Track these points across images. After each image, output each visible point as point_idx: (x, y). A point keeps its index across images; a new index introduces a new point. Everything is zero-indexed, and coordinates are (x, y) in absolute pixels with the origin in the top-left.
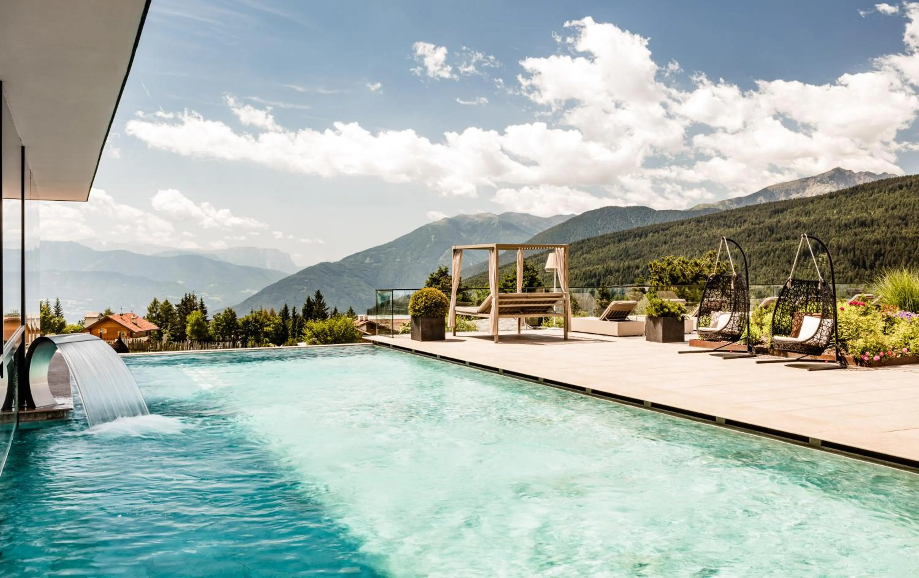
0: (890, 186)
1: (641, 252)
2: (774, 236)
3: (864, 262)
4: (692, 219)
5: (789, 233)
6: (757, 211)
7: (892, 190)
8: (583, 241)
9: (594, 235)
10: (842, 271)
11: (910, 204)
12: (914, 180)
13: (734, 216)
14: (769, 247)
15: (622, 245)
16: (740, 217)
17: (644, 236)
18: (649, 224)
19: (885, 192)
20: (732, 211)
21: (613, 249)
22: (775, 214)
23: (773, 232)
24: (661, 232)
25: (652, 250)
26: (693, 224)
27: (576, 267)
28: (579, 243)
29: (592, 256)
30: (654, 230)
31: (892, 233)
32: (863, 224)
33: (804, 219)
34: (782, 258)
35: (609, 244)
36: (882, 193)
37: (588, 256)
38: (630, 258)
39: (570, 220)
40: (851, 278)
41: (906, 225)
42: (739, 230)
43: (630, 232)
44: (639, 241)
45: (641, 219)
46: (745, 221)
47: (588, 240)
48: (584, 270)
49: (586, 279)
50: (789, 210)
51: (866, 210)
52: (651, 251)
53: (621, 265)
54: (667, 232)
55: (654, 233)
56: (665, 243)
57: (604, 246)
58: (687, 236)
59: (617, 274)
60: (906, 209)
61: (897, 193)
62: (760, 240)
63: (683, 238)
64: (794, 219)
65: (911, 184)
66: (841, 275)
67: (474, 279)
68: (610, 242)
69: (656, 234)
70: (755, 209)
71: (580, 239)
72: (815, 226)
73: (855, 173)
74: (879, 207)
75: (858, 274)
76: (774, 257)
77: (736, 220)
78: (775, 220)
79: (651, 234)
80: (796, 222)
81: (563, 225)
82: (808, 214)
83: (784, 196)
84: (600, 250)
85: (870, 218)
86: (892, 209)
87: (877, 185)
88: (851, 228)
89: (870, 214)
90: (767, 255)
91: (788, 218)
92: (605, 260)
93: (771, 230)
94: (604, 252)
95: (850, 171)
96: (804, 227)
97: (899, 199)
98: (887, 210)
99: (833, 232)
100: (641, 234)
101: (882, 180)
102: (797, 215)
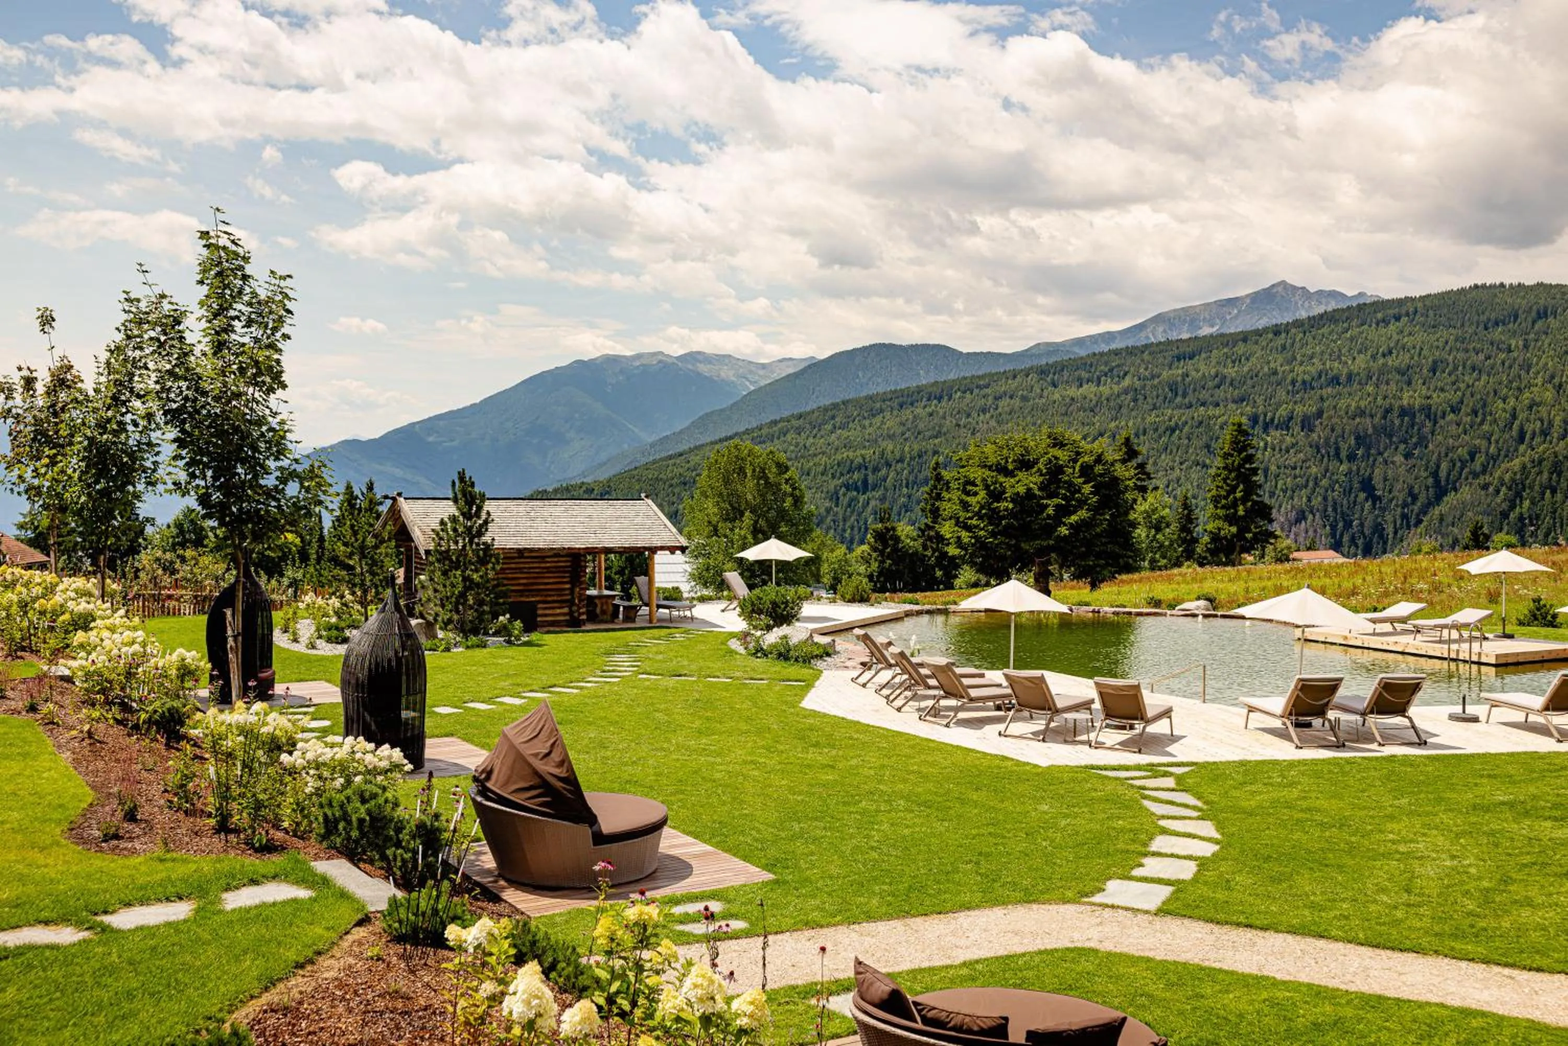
0: (1380, 316)
1: (941, 426)
2: (1179, 399)
3: (1337, 450)
4: (1032, 368)
5: (1204, 395)
6: (1146, 356)
7: (1385, 322)
8: (835, 406)
9: (852, 396)
10: (1299, 464)
11: (1414, 348)
12: (1420, 305)
13: (1106, 364)
14: (1170, 420)
15: (907, 414)
16: (1118, 366)
17: (946, 398)
18: (952, 376)
19: (1370, 326)
20: (1102, 354)
21: (891, 422)
22: (1179, 360)
23: (1176, 395)
24: (976, 391)
25: (962, 423)
26: (1033, 377)
27: (823, 453)
28: (826, 410)
29: (853, 433)
30: (962, 388)
31: (1385, 398)
32: (1335, 381)
33: (1230, 371)
34: (1195, 441)
35: (882, 411)
36: (1366, 327)
37: (845, 433)
38: (920, 437)
39: (809, 367)
40: (1316, 478)
41: (1409, 383)
42: (1116, 388)
43: (919, 390)
44: (936, 406)
45: (936, 368)
46: (1126, 374)
47: (843, 403)
48: (839, 457)
49: (842, 474)
50: (1203, 355)
51: (1339, 357)
52: (959, 425)
53: (907, 449)
54: (988, 391)
55: (964, 392)
56: (984, 411)
57: (874, 416)
58: (1024, 399)
59: (899, 465)
60: (1408, 356)
61: (1393, 327)
62: (1155, 407)
63: (1017, 402)
64: (1213, 371)
65: (1416, 312)
66: (1298, 471)
67: (635, 472)
68: (884, 406)
69: (968, 395)
70: (1143, 352)
71: (827, 402)
72: (1249, 382)
73: (1312, 291)
74: (1360, 352)
75: (1327, 471)
76: (1180, 439)
77: (1111, 370)
78: (1180, 372)
79: (959, 394)
80: (1217, 376)
81: (796, 375)
82: (1237, 361)
83: (1188, 331)
84: (867, 423)
85: (1345, 371)
86: (1384, 355)
87: (1356, 313)
88: (1313, 388)
89: (1346, 363)
90: (1168, 433)
91: (1201, 368)
92: (876, 441)
93: (1173, 387)
94: (873, 426)
95: (1303, 288)
96: (1231, 384)
97: (1395, 337)
98: (1374, 357)
99: (1281, 394)
100: (940, 393)
101: (1365, 304)
102: (1218, 363)
